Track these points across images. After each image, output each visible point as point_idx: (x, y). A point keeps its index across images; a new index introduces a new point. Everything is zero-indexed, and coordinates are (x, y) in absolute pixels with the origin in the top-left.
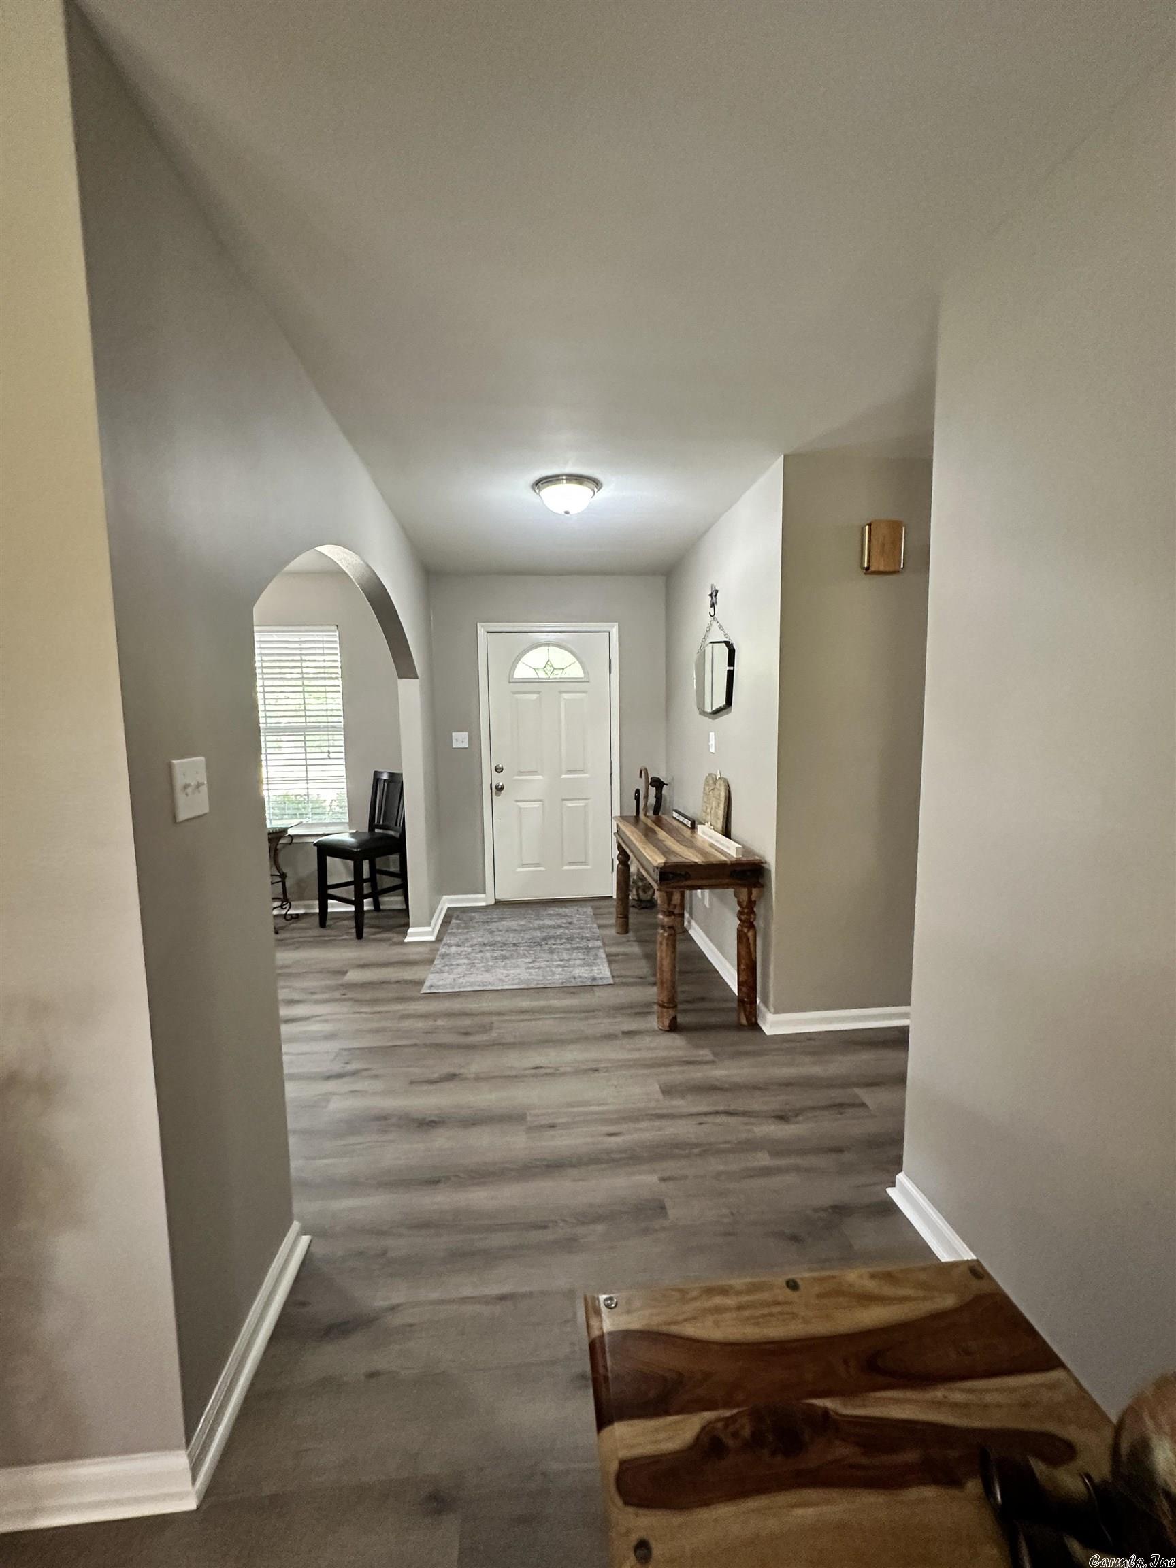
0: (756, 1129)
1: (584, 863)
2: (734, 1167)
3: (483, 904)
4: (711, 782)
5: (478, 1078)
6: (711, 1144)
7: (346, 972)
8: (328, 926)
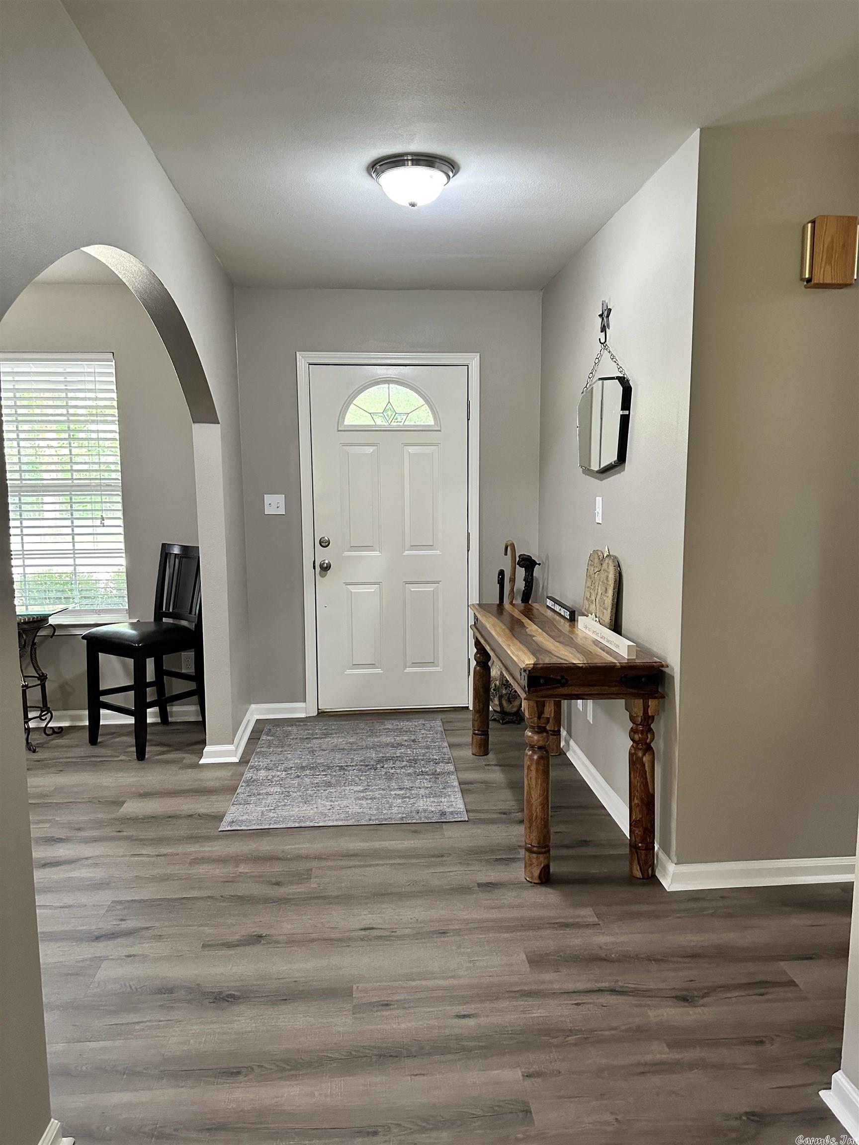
0: (651, 1013)
1: (432, 664)
2: (619, 1062)
3: (303, 715)
4: (596, 560)
5: (292, 941)
6: (592, 1031)
7: (124, 802)
8: (100, 742)
